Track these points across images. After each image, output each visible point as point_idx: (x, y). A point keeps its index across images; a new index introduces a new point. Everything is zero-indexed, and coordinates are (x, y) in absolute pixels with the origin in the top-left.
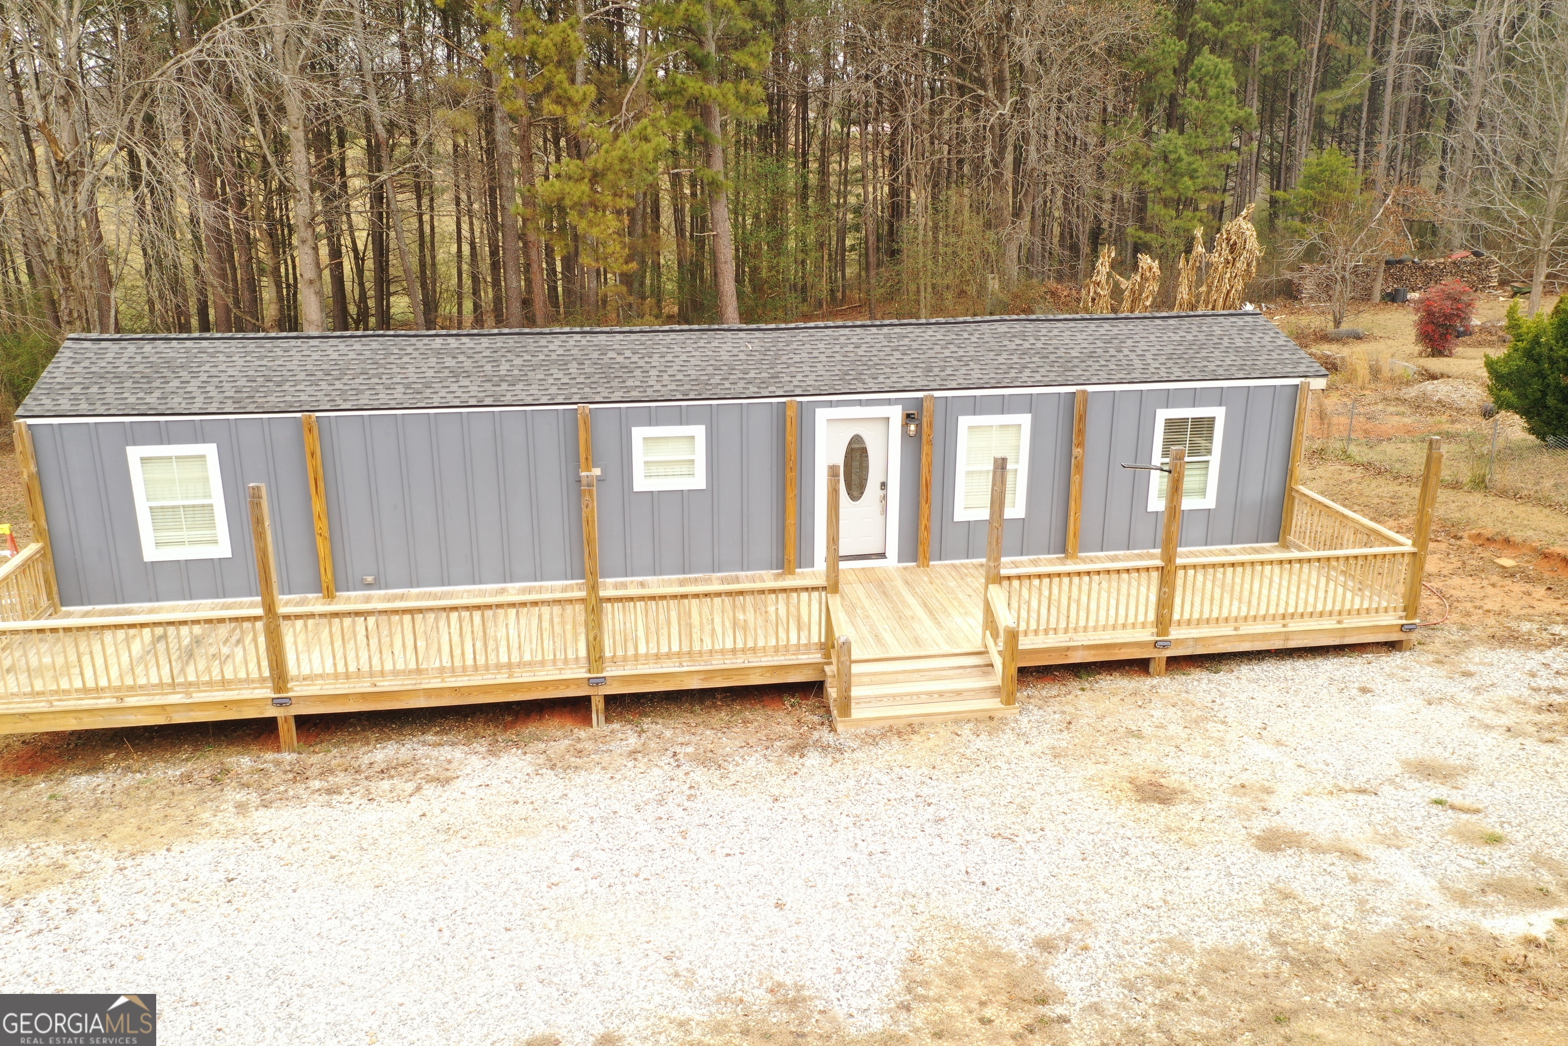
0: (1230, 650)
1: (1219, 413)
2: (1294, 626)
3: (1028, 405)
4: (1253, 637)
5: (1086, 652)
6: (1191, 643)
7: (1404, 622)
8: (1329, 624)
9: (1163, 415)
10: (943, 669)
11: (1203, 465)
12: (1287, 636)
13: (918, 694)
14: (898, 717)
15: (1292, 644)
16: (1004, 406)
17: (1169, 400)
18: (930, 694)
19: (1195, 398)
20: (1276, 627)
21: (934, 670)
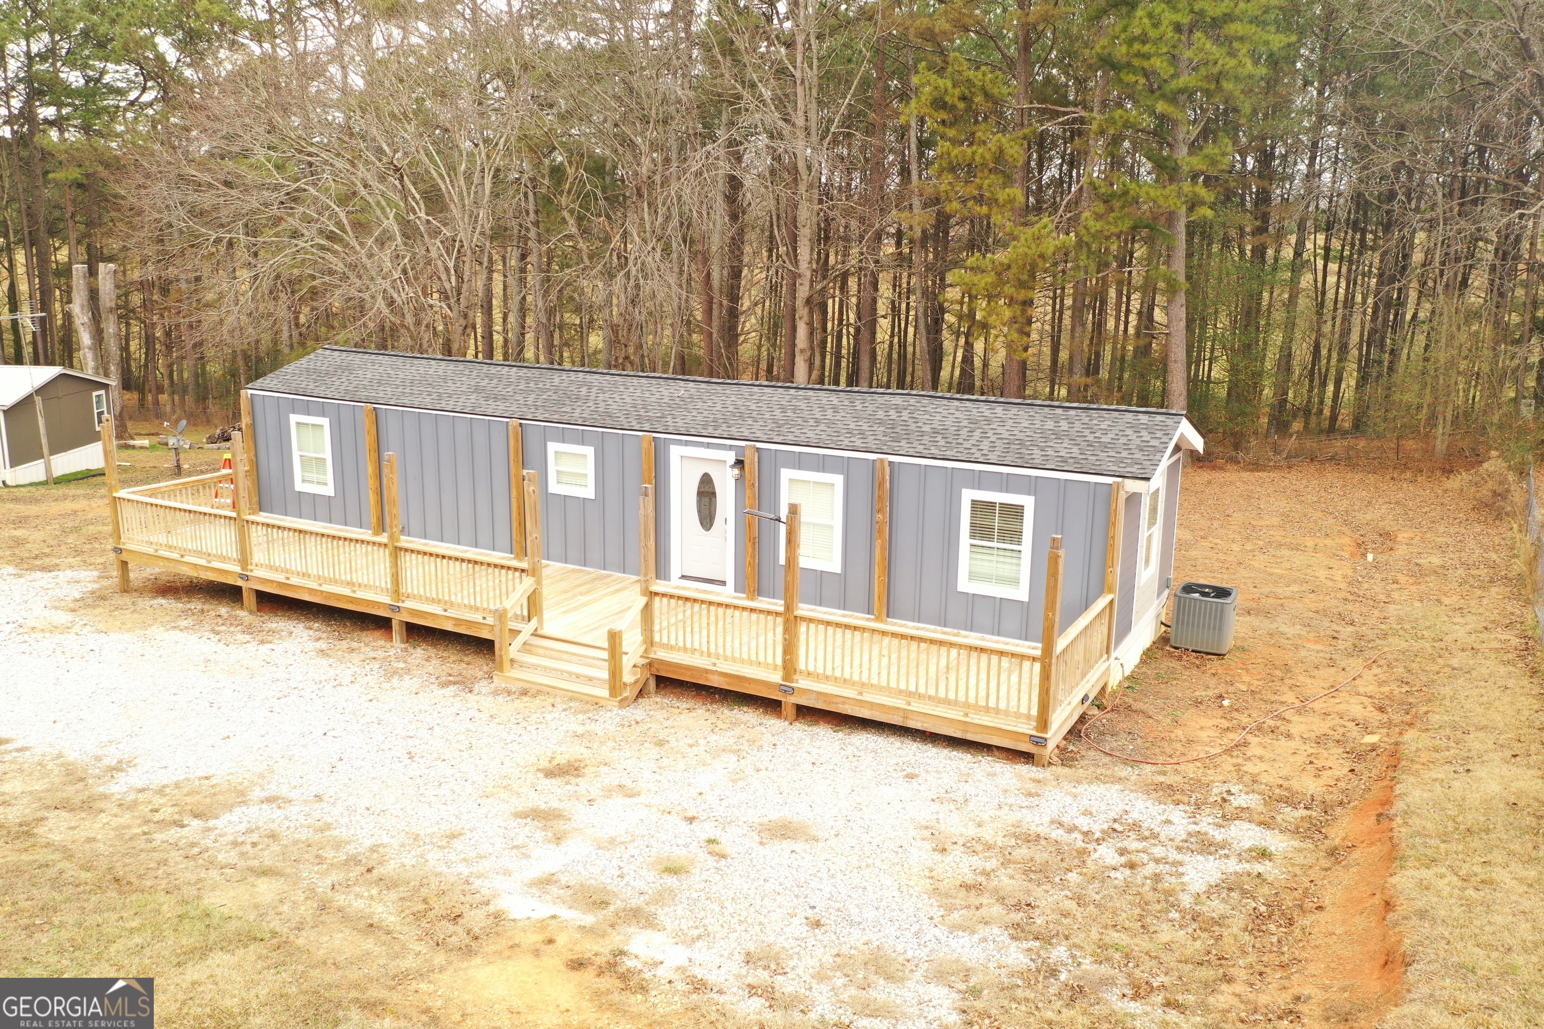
0: (850, 712)
1: (1027, 502)
2: (916, 706)
3: (844, 467)
4: (872, 705)
5: (722, 679)
6: (814, 696)
7: (1034, 733)
8: (955, 714)
9: (968, 495)
10: (594, 658)
11: (1015, 554)
12: (906, 713)
13: (562, 672)
14: (532, 683)
15: (912, 724)
16: (822, 465)
17: (978, 481)
18: (570, 674)
19: (1006, 484)
20: (900, 703)
21: (587, 657)
